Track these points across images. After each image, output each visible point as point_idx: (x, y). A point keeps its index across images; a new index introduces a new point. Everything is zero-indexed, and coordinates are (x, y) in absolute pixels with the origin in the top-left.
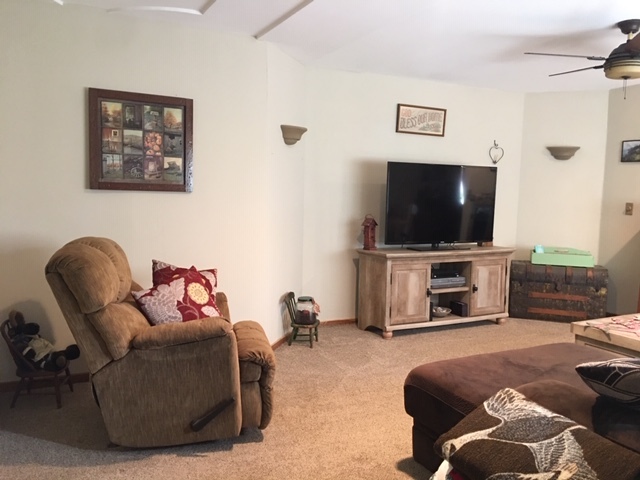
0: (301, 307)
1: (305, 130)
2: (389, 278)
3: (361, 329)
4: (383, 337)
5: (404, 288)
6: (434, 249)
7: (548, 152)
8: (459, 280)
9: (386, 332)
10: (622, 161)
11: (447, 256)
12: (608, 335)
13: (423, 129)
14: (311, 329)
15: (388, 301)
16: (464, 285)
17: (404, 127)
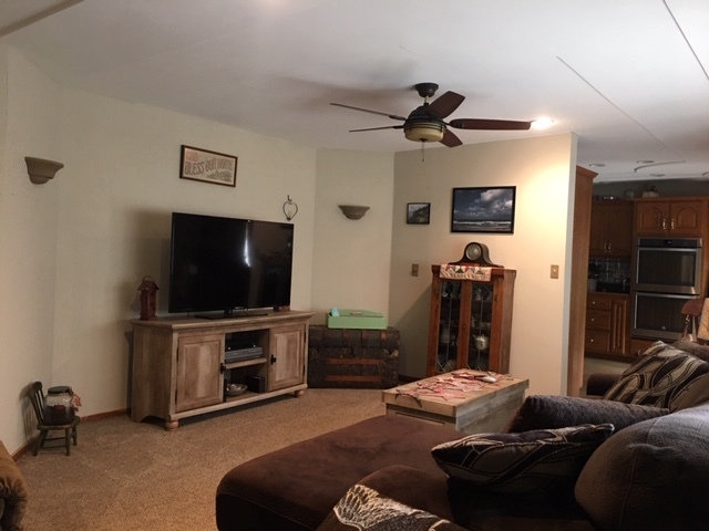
0: (53, 401)
1: (61, 166)
2: (174, 354)
3: (135, 421)
4: (167, 429)
5: (194, 364)
6: (228, 316)
7: (340, 211)
8: (255, 350)
9: (171, 422)
10: (408, 222)
11: (244, 324)
12: (419, 402)
13: (212, 176)
14: (67, 430)
15: (173, 382)
16: (262, 356)
17: (189, 172)
